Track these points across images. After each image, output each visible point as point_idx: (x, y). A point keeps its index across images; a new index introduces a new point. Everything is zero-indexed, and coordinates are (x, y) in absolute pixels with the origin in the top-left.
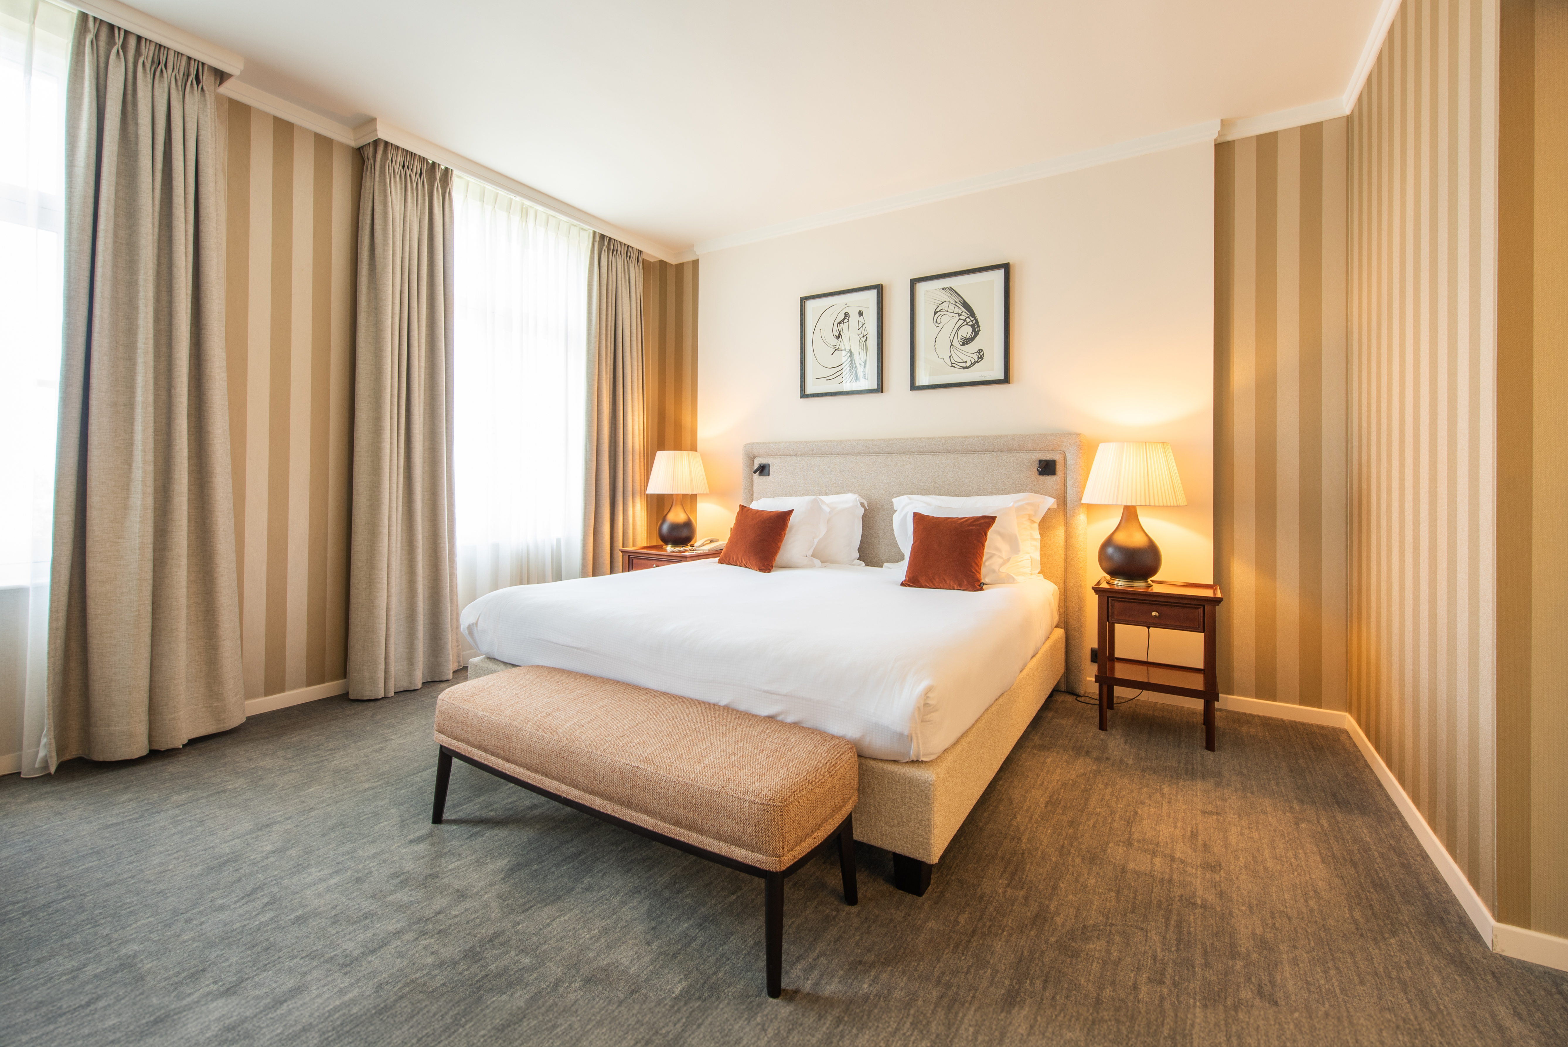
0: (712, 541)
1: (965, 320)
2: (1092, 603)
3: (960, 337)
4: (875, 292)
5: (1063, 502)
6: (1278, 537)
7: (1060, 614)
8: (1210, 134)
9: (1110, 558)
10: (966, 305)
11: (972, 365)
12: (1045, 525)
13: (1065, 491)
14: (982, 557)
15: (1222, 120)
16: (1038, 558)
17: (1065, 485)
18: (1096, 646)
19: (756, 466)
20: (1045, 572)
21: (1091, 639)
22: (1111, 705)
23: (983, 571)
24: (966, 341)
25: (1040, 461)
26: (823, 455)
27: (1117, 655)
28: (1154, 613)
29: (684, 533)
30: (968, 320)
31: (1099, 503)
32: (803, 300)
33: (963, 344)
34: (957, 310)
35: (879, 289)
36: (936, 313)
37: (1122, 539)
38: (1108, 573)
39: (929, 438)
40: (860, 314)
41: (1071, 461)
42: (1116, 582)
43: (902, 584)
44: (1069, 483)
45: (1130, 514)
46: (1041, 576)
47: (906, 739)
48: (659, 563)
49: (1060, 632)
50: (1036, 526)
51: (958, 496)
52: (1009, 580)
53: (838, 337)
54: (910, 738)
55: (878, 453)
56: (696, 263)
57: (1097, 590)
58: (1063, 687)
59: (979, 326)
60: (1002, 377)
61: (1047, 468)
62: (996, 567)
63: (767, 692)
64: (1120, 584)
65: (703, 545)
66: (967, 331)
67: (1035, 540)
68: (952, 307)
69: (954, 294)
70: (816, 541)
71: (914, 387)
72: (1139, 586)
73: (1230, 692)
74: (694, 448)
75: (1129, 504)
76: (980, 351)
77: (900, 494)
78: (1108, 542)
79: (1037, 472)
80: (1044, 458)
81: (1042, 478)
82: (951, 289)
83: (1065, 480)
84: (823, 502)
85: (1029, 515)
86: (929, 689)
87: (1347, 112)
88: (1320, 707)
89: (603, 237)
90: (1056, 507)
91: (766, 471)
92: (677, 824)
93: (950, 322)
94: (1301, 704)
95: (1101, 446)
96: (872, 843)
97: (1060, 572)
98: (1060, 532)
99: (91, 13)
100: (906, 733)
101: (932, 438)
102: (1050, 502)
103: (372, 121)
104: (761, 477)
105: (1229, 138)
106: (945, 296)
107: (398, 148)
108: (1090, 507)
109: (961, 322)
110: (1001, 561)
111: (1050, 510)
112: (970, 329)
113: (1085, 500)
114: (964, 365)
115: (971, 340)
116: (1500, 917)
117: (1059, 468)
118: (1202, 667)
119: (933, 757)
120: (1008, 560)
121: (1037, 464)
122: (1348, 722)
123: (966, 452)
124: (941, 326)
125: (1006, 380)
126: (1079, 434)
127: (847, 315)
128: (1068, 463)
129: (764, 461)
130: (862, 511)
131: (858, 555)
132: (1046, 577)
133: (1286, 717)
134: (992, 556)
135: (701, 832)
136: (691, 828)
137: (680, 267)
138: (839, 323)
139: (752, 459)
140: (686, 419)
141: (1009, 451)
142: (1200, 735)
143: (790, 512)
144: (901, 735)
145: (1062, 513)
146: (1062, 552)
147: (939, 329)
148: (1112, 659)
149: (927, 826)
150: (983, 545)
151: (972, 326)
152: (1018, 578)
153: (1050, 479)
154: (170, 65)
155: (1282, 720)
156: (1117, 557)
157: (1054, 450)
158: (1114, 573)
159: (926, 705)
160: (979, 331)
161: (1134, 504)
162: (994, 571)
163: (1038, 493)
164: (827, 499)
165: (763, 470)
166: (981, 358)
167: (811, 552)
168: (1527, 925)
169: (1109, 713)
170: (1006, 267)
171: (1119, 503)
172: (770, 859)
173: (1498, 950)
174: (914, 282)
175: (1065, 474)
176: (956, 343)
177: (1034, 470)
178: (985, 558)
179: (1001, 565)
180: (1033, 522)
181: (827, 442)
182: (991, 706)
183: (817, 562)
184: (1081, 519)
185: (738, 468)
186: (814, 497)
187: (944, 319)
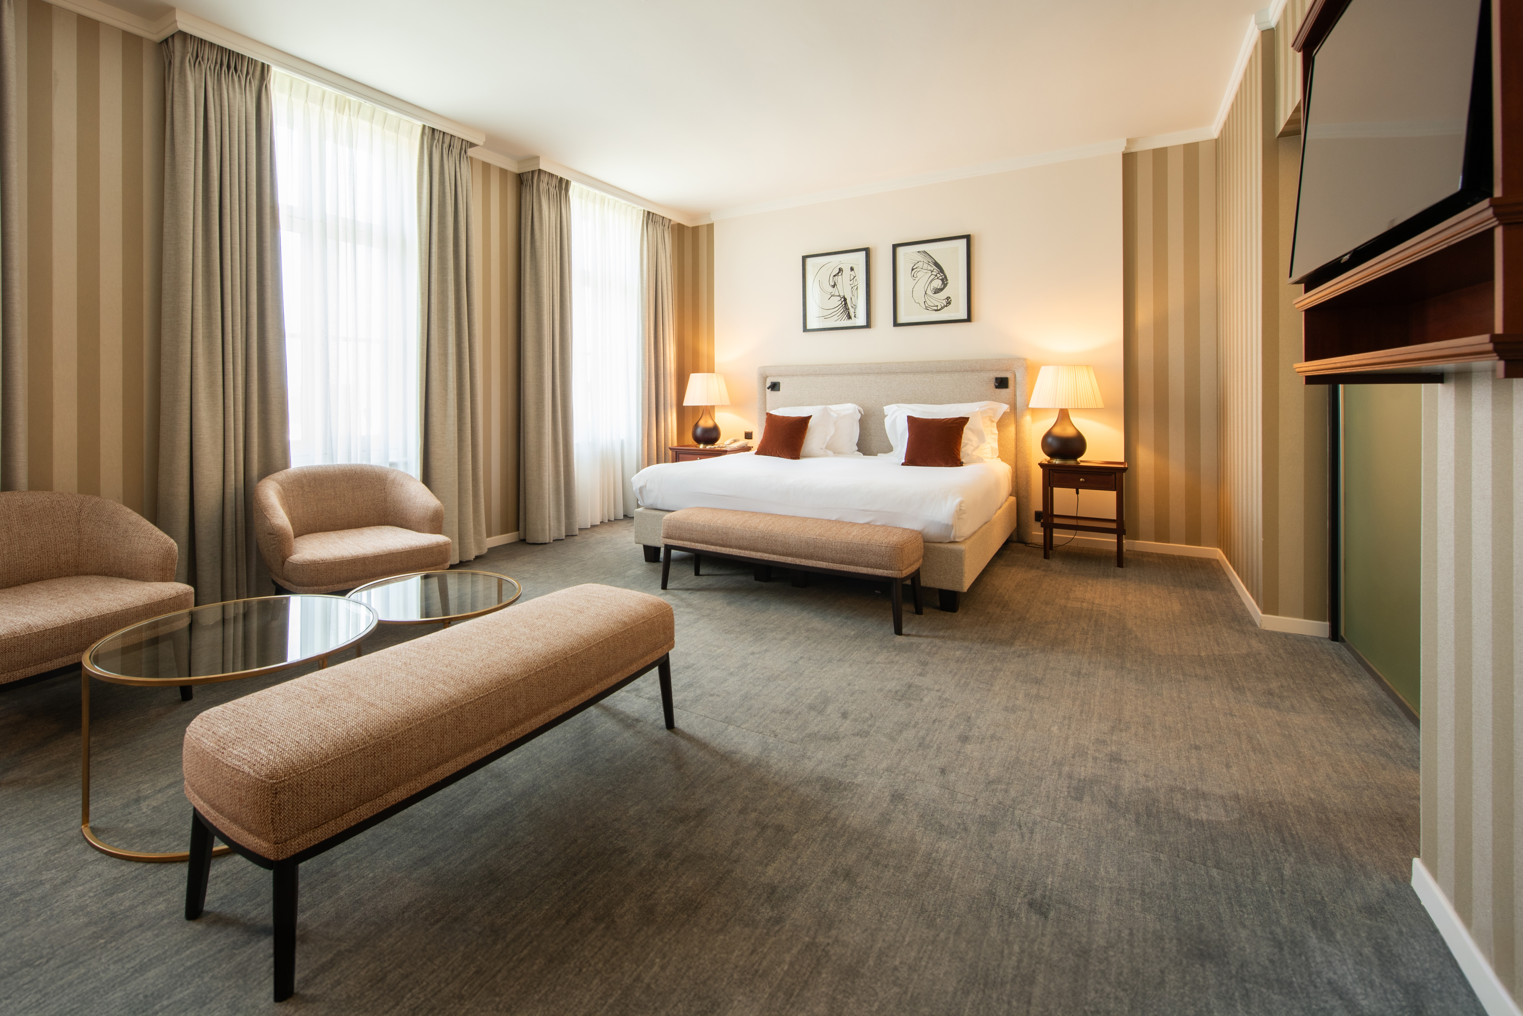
0: (735, 441)
1: (936, 275)
2: (1037, 475)
3: (932, 288)
4: (864, 253)
5: (1014, 407)
6: (1170, 429)
7: (1013, 487)
8: (1120, 148)
9: (1050, 445)
10: (937, 264)
11: (942, 308)
12: (1001, 424)
13: (1015, 400)
14: (960, 444)
15: (1127, 140)
16: (997, 447)
17: (1015, 395)
18: (1040, 509)
19: (768, 384)
20: (1002, 456)
21: (1037, 504)
22: (1051, 547)
23: (961, 454)
24: (937, 291)
25: (997, 379)
26: (823, 375)
27: (1055, 513)
28: (1081, 480)
29: (714, 435)
30: (938, 275)
31: (1040, 407)
32: (804, 258)
33: (935, 293)
34: (929, 268)
35: (867, 251)
36: (913, 270)
37: (1058, 431)
38: (1048, 455)
39: (910, 362)
40: (852, 269)
41: (1019, 378)
42: (1054, 461)
43: (903, 464)
44: (1018, 394)
45: (1064, 415)
46: (999, 460)
47: (949, 527)
48: (701, 456)
49: (1013, 499)
50: (995, 424)
51: (934, 404)
52: (980, 460)
53: (834, 286)
54: (952, 526)
55: (869, 374)
56: (710, 227)
57: (1041, 465)
58: (1015, 539)
59: (947, 280)
60: (965, 317)
61: (1002, 383)
62: (969, 452)
63: (863, 510)
64: (1057, 462)
65: (731, 443)
66: (938, 283)
67: (994, 434)
68: (926, 266)
69: (928, 256)
70: (828, 438)
71: (896, 324)
72: (1071, 463)
73: (1136, 537)
74: (711, 370)
75: (1063, 407)
76: (948, 298)
77: (888, 404)
78: (1048, 434)
79: (994, 386)
80: (999, 376)
81: (998, 390)
82: (925, 252)
83: (1015, 391)
84: (831, 410)
85: (990, 417)
86: (961, 502)
87: (1216, 135)
88: (1200, 545)
89: (649, 213)
90: (1009, 411)
91: (777, 387)
92: (841, 563)
93: (925, 275)
94: (1187, 544)
95: (1043, 369)
96: (928, 586)
97: (1012, 457)
98: (1012, 429)
99: (427, 125)
100: (950, 524)
101: (913, 362)
102: (1005, 407)
103: (536, 158)
104: (773, 392)
105: (1133, 150)
106: (920, 258)
107: (546, 172)
108: (1034, 410)
109: (933, 277)
110: (972, 448)
111: (1005, 413)
112: (941, 282)
113: (1030, 406)
114: (936, 308)
115: (941, 290)
116: (1264, 612)
117: (1011, 383)
118: (1115, 518)
119: (962, 539)
120: (978, 447)
121: (994, 381)
122: (1218, 554)
123: (939, 372)
124: (917, 279)
125: (969, 319)
126: (1026, 359)
127: (840, 270)
128: (1018, 379)
129: (775, 380)
130: (859, 416)
131: (857, 448)
132: (1003, 460)
133: (1176, 553)
134: (967, 444)
135: (857, 564)
136: (850, 563)
137: (695, 230)
138: (835, 276)
139: (765, 379)
140: (703, 347)
141: (973, 371)
142: (1114, 561)
143: (810, 417)
144: (947, 525)
145: (1013, 415)
146: (1013, 443)
147: (916, 281)
148: (1053, 516)
149: (961, 573)
150: (961, 437)
151: (942, 280)
152: (985, 460)
153: (1003, 391)
154: (455, 146)
155: (1174, 555)
156: (1055, 444)
157: (1007, 370)
158: (1052, 455)
159: (960, 510)
160: (947, 284)
161: (1067, 407)
162: (968, 455)
163: (995, 401)
164: (834, 407)
165: (775, 387)
166: (949, 303)
167: (824, 446)
168: (1277, 614)
169: (1051, 552)
170: (968, 238)
171: (1057, 407)
172: (896, 572)
173: (1263, 627)
174: (895, 247)
175: (1015, 387)
176: (929, 292)
177: (992, 384)
178: (962, 445)
179: (973, 451)
180: (993, 421)
181: (828, 365)
182: (982, 526)
183: (830, 453)
184: (1027, 419)
185: (754, 385)
186: (823, 406)
187: (919, 275)
